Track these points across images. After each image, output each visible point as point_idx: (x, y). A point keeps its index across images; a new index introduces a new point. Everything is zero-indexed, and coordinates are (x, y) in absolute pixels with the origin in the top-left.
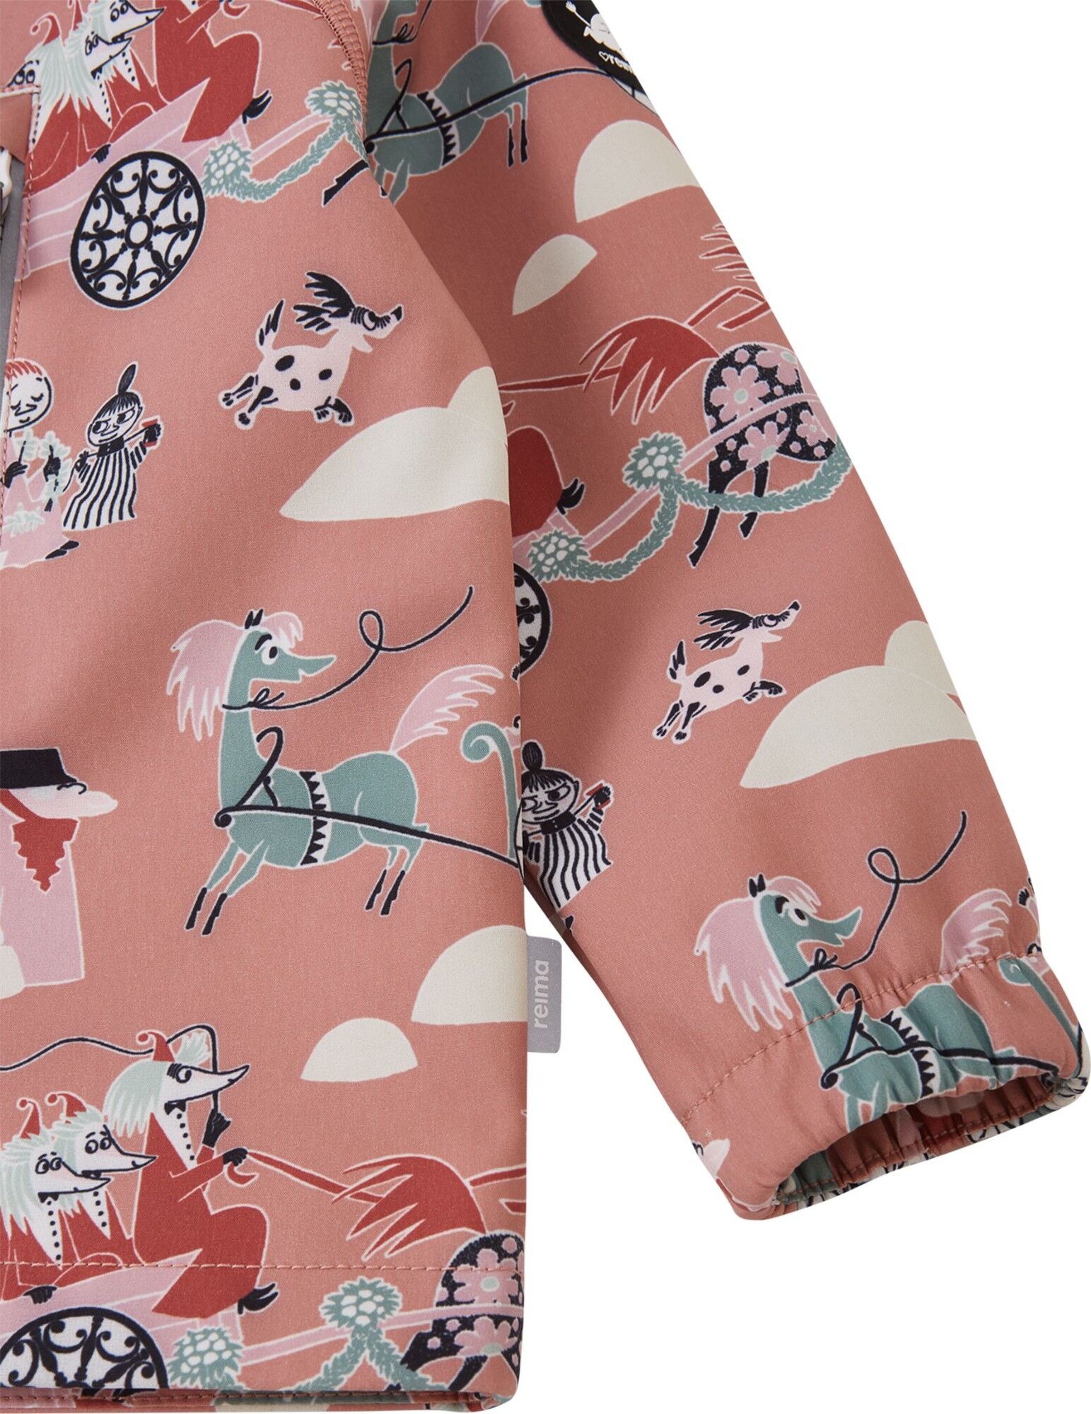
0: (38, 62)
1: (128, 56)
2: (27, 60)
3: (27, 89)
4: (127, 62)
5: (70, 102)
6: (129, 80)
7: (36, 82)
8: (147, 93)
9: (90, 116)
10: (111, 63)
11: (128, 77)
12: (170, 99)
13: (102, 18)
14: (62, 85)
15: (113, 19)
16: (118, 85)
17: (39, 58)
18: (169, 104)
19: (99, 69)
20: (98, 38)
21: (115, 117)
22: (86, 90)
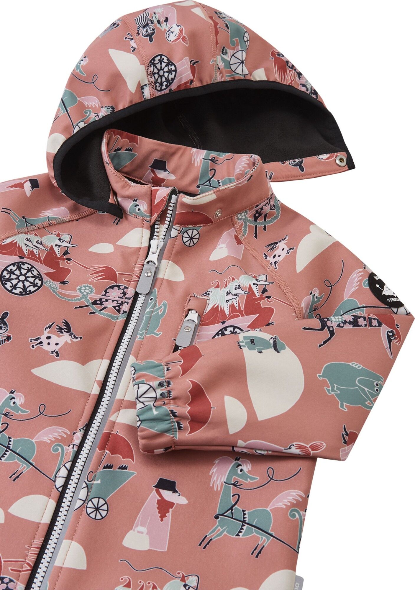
0: (211, 292)
1: (237, 300)
2: (208, 290)
3: (206, 298)
4: (236, 301)
5: (218, 306)
6: (236, 306)
7: (209, 297)
8: (240, 311)
9: (223, 311)
10: (232, 300)
11: (236, 305)
12: (247, 315)
13: (232, 288)
14: (217, 300)
15: (235, 289)
16: (232, 306)
17: (212, 291)
18: (246, 316)
19: (228, 301)
20: (230, 293)
21: (229, 314)
22: (223, 304)
